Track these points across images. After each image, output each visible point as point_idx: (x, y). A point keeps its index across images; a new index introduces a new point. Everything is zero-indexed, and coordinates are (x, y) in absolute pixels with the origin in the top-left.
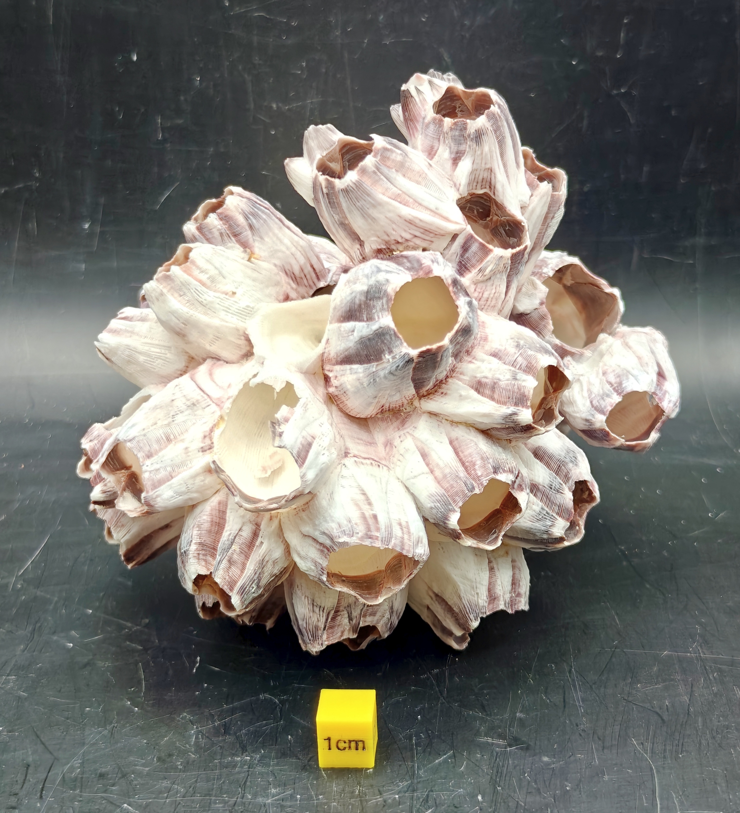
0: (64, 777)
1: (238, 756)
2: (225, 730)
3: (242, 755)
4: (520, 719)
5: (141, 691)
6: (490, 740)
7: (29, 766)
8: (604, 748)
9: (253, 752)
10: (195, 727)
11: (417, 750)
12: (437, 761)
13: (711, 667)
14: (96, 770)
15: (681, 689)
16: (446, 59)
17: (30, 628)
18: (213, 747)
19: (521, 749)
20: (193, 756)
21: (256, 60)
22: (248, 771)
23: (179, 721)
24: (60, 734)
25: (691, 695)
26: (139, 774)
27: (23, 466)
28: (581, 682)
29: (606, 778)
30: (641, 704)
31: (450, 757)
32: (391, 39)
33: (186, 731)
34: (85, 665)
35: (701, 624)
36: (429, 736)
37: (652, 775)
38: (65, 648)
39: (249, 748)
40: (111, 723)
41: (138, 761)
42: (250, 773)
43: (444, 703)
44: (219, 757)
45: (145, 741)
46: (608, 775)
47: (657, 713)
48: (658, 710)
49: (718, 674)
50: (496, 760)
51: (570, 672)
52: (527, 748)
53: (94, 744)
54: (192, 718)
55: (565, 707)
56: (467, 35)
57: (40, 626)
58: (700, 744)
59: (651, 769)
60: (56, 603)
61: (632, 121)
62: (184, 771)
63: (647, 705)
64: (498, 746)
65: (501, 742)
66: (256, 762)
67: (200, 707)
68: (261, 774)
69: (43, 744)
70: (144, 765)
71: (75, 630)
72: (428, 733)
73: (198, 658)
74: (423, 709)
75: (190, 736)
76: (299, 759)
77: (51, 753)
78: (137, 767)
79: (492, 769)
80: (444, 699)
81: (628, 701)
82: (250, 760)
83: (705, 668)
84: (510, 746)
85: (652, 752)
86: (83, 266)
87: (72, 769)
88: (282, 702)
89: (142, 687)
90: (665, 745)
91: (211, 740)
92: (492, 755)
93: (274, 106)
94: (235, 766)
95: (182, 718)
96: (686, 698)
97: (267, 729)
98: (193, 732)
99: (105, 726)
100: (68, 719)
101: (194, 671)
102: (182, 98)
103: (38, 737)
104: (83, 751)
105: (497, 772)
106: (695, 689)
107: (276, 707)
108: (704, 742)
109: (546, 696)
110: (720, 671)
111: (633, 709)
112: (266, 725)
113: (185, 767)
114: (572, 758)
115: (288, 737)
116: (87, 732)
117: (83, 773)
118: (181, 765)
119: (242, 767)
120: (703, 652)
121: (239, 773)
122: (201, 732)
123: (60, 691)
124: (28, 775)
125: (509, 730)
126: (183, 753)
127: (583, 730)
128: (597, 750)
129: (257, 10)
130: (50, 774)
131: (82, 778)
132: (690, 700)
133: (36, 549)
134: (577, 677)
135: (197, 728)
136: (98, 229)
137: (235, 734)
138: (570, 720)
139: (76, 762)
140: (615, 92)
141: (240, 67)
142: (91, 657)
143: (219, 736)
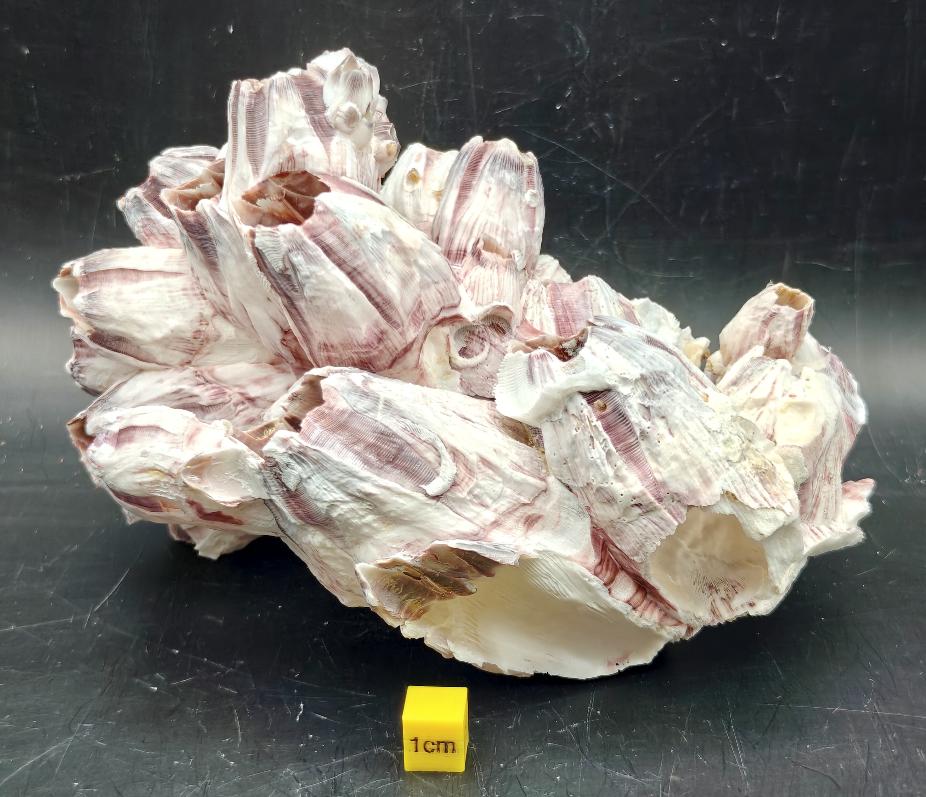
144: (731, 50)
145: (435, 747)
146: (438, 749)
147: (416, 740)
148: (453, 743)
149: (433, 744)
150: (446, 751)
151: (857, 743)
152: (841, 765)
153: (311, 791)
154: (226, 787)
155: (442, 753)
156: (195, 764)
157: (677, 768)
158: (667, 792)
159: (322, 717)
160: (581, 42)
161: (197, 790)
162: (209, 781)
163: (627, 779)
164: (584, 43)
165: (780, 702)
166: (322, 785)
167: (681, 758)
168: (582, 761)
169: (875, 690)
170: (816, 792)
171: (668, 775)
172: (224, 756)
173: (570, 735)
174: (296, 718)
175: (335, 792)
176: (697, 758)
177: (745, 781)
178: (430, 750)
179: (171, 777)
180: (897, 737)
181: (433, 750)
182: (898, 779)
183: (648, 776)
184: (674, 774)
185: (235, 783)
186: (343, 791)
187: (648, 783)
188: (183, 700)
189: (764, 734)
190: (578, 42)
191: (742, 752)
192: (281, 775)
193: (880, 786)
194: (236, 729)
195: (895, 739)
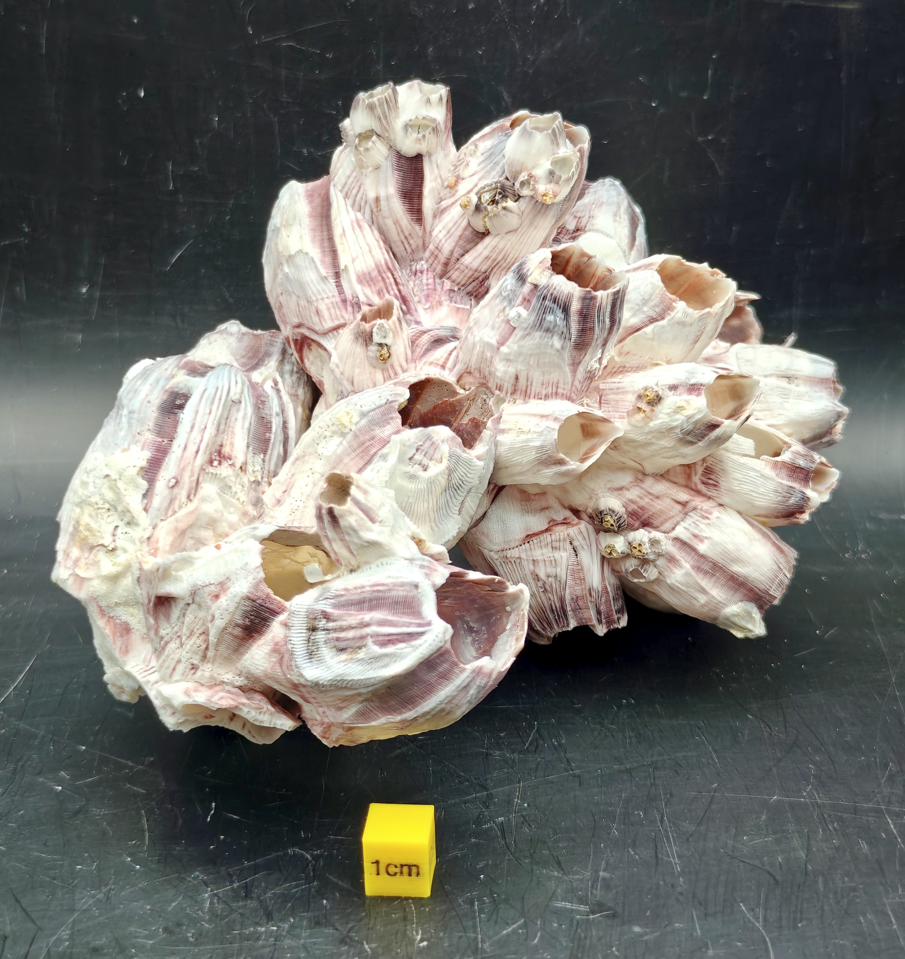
0: (49, 952)
1: (261, 925)
2: (246, 893)
3: (267, 924)
4: (604, 879)
5: (145, 844)
6: (568, 905)
7: (6, 938)
8: (706, 915)
9: (281, 920)
10: (209, 889)
11: (480, 917)
12: (505, 932)
13: (830, 816)
14: (88, 943)
15: (796, 842)
16: (506, 98)
17: (11, 767)
18: (230, 914)
19: (607, 916)
20: (207, 926)
21: (284, 97)
22: (275, 944)
23: (190, 881)
24: (45, 898)
25: (809, 849)
26: (141, 948)
27: (6, 571)
28: (676, 833)
29: (711, 952)
30: (749, 861)
31: (520, 927)
32: (442, 75)
33: (199, 895)
34: (77, 813)
35: (814, 763)
36: (495, 900)
37: (767, 950)
38: (52, 790)
39: (276, 915)
40: (106, 885)
41: (139, 932)
42: (277, 947)
43: (511, 859)
44: (238, 927)
45: (149, 907)
46: (713, 949)
47: (769, 872)
48: (768, 868)
49: (838, 824)
50: (577, 929)
51: (662, 820)
52: (614, 916)
53: (85, 911)
54: (205, 878)
55: (657, 864)
56: (531, 71)
57: (22, 766)
58: (823, 910)
59: (765, 942)
60: (44, 737)
61: (721, 172)
62: (196, 945)
63: (757, 862)
64: (579, 912)
65: (582, 908)
66: (285, 933)
67: (215, 864)
68: (291, 949)
69: (24, 910)
70: (147, 937)
71: (65, 770)
72: (494, 897)
73: (213, 804)
74: (487, 865)
75: (203, 901)
76: (337, 929)
77: (33, 921)
78: (139, 940)
79: (572, 941)
80: (511, 854)
81: (732, 857)
82: (277, 931)
83: (823, 815)
84: (593, 913)
85: (765, 920)
86: (80, 337)
87: (60, 941)
88: (316, 858)
89: (144, 839)
90: (780, 912)
91: (229, 905)
92: (571, 925)
93: (305, 151)
94: (258, 939)
95: (193, 878)
96: (802, 854)
97: (297, 892)
98: (207, 895)
99: (99, 888)
100: (54, 879)
101: (209, 819)
102: (197, 141)
103: (17, 901)
104: (72, 919)
105: (579, 945)
106: (812, 842)
107: (308, 865)
108: (826, 908)
109: (634, 851)
110: (841, 820)
111: (739, 867)
112: (296, 886)
113: (197, 939)
114: (669, 929)
115: (323, 902)
116: (78, 896)
117: (71, 946)
118: (192, 937)
119: (266, 940)
120: (819, 797)
121: (263, 947)
122: (216, 895)
123: (45, 844)
124: (5, 950)
125: (591, 892)
126: (194, 921)
127: (681, 893)
128: (699, 919)
129: (287, 39)
130: (32, 948)
131: (71, 953)
132: (807, 856)
133: (20, 673)
134: (670, 827)
135: (211, 891)
136: (97, 294)
137: (258, 898)
138: (664, 881)
139: (65, 933)
140: (700, 139)
141: (265, 106)
142: (84, 803)
143: (238, 901)
144: (662, 111)
145: (398, 870)
146: (402, 873)
147: (377, 862)
148: (417, 866)
149: (396, 867)
150: (410, 875)
151: (796, 835)
152: (779, 858)
153: (221, 895)
154: (131, 892)
155: (406, 877)
156: (98, 869)
157: (607, 864)
158: (596, 889)
159: (235, 817)
160: (506, 103)
161: (100, 896)
162: (113, 887)
163: (554, 876)
164: (510, 104)
165: (715, 791)
166: (233, 889)
167: (611, 852)
168: (507, 858)
169: (815, 777)
170: (753, 887)
171: (597, 872)
172: (129, 859)
173: (495, 830)
174: (207, 818)
175: (246, 896)
176: (628, 851)
177: (679, 877)
178: (392, 873)
179: (73, 882)
180: (838, 828)
181: (395, 874)
182: (839, 872)
183: (577, 873)
184: (604, 870)
185: (140, 888)
186: (254, 895)
187: (578, 880)
188: (88, 800)
189: (698, 826)
190: (504, 104)
191: (675, 845)
192: (189, 879)
193: (820, 880)
194: (143, 831)
195: (835, 829)
